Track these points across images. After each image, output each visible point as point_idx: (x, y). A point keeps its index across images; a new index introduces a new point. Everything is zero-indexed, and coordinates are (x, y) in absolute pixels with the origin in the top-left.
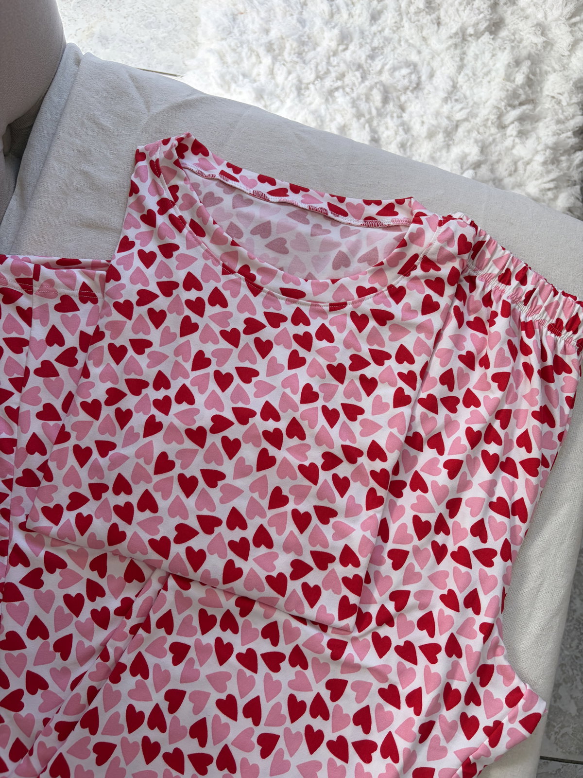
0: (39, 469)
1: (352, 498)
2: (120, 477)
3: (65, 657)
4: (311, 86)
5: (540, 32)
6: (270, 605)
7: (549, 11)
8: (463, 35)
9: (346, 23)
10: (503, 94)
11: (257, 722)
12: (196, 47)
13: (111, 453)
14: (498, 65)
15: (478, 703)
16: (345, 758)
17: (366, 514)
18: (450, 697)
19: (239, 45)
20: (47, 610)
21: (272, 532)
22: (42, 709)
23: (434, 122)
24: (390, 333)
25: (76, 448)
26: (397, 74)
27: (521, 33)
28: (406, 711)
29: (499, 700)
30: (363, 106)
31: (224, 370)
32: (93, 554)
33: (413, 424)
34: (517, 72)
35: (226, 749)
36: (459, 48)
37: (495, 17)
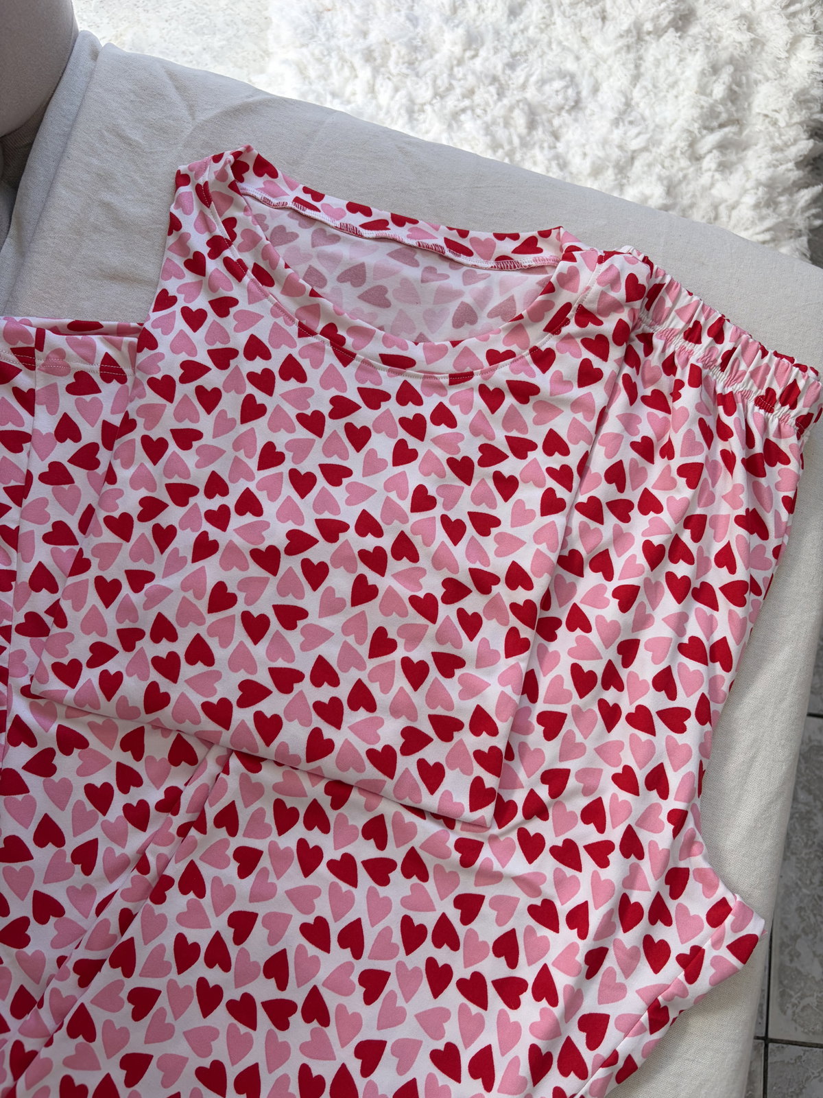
0: (48, 612)
1: (485, 641)
2: (161, 619)
3: (87, 870)
4: (428, 108)
5: (745, 27)
6: (372, 791)
8: (639, 33)
9: (474, 21)
10: (696, 113)
11: (357, 954)
12: (267, 59)
13: (147, 586)
14: (688, 73)
15: (668, 922)
16: (483, 1004)
17: (504, 663)
18: (628, 913)
19: (326, 53)
20: (62, 806)
21: (375, 689)
22: (55, 944)
23: (601, 154)
24: (534, 414)
25: (99, 581)
26: (547, 88)
27: (720, 29)
28: (567, 934)
29: (697, 917)
30: (501, 133)
31: (303, 468)
32: (125, 728)
33: (568, 538)
34: (714, 82)
35: (315, 992)
36: (633, 50)
37: (683, 7)
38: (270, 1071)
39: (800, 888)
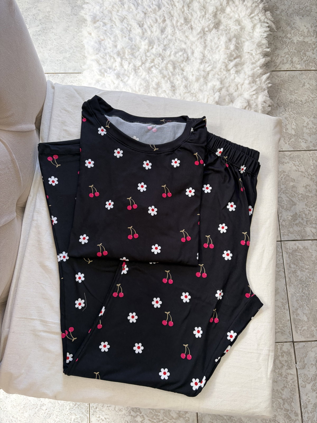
4: (140, 68)
5: (238, 24)
7: (240, 13)
8: (204, 32)
9: (150, 36)
10: (226, 56)
12: (85, 59)
14: (222, 43)
19: (105, 55)
23: (198, 74)
26: (177, 55)
27: (230, 26)
30: (165, 72)
34: (230, 44)
36: (203, 38)
37: (217, 20)
39: (296, 294)
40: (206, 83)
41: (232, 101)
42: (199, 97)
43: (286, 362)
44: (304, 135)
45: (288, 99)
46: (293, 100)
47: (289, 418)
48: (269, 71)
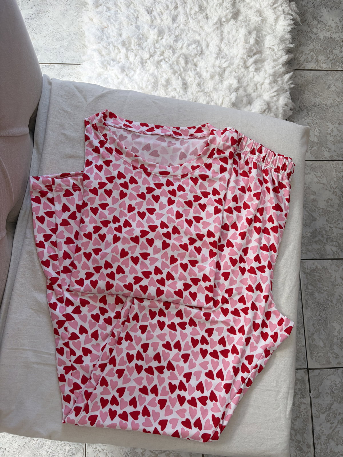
0: (70, 265)
1: (203, 254)
2: (106, 262)
3: (97, 339)
5: (259, 15)
6: (177, 303)
7: (261, 3)
8: (220, 22)
9: (160, 25)
10: (245, 51)
11: (180, 350)
12: (86, 48)
13: (100, 253)
14: (240, 36)
15: (267, 327)
16: (218, 358)
17: (210, 260)
18: (255, 326)
19: (108, 45)
20: (85, 322)
21: (173, 273)
22: (91, 361)
23: (213, 71)
24: (208, 184)
25: (85, 254)
26: (190, 48)
27: (250, 16)
28: (239, 335)
29: (275, 324)
30: (176, 67)
31: (141, 211)
32: (100, 296)
33: (224, 220)
34: (250, 38)
35: (169, 362)
36: (219, 29)
37: (235, 10)
38: (160, 386)
39: (313, 318)
40: (222, 81)
41: (250, 103)
42: (213, 97)
43: (299, 391)
44: (328, 143)
45: (312, 102)
46: (317, 103)
47: (301, 450)
48: (292, 70)
